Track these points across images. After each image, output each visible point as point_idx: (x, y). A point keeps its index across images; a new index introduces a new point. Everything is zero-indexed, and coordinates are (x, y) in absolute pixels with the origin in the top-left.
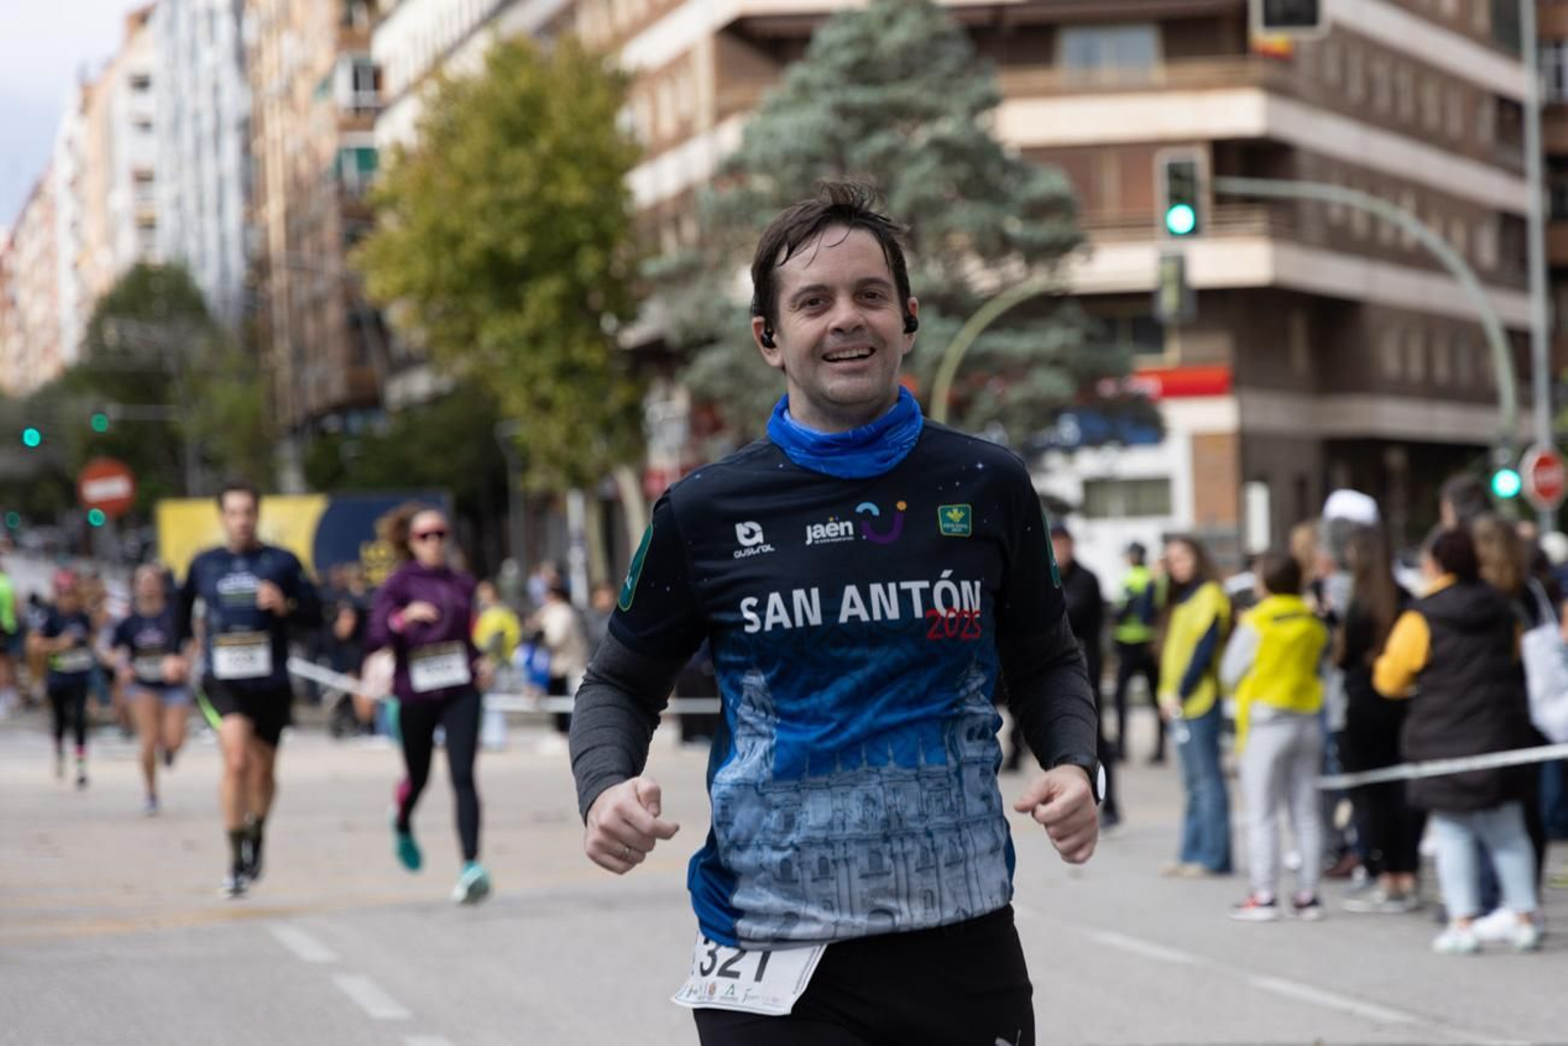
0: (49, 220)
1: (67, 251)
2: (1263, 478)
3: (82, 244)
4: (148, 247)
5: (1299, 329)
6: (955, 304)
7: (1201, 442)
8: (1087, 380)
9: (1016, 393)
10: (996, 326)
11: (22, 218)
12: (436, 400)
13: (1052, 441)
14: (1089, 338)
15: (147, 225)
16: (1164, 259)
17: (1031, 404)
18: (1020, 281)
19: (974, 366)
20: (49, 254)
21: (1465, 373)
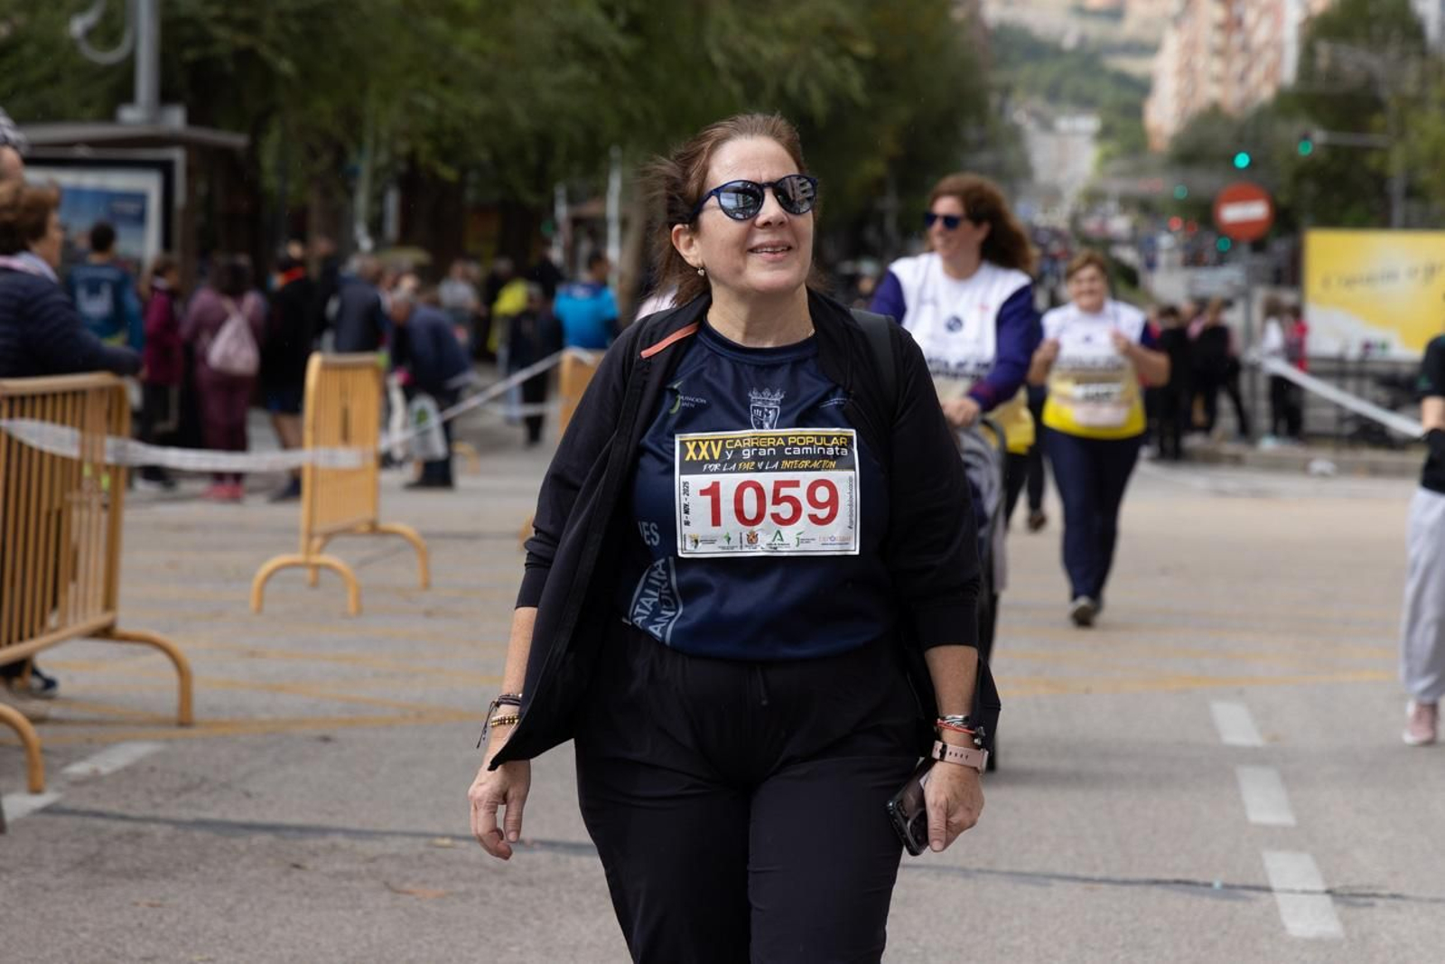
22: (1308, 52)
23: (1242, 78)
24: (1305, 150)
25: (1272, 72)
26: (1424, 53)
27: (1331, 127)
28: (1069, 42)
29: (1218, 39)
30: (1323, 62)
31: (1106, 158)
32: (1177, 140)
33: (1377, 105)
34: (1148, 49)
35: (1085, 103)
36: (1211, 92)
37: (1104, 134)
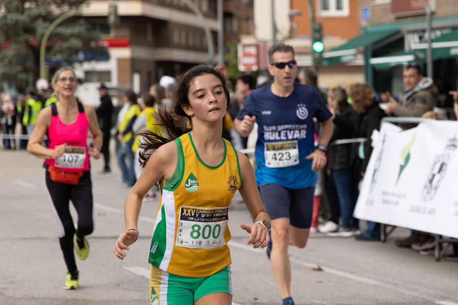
2: (138, 71)
5: (149, 29)
6: (48, 18)
7: (120, 61)
8: (86, 42)
9: (65, 45)
10: (60, 25)
13: (76, 59)
14: (88, 30)
16: (111, 7)
17: (70, 49)
18: (67, 12)
19: (53, 37)
21: (198, 42)
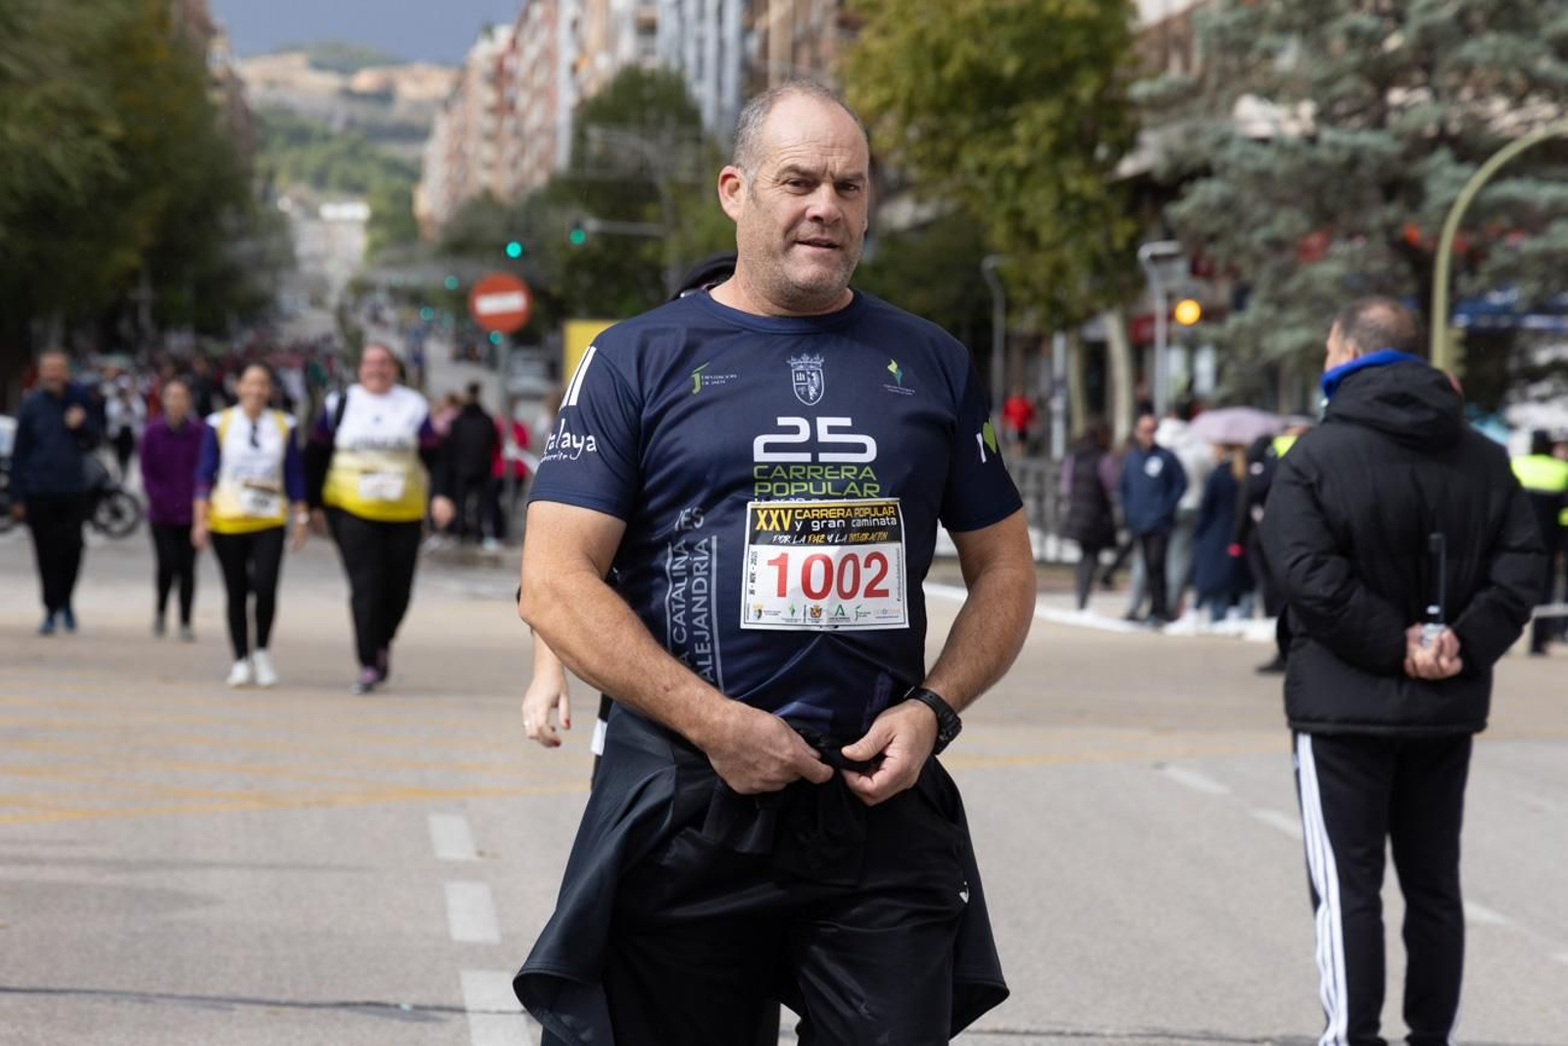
0: (551, 19)
1: (567, 54)
3: (581, 47)
4: (648, 52)
6: (1470, 148)
11: (525, 16)
12: (920, 227)
15: (648, 28)
17: (1547, 257)
19: (1481, 215)
20: (549, 55)
22: (580, 137)
23: (514, 164)
24: (578, 239)
25: (543, 161)
26: (698, 140)
27: (603, 215)
28: (337, 126)
29: (488, 123)
30: (595, 147)
31: (375, 247)
32: (446, 228)
33: (650, 193)
34: (418, 133)
35: (354, 189)
36: (484, 178)
37: (375, 221)
